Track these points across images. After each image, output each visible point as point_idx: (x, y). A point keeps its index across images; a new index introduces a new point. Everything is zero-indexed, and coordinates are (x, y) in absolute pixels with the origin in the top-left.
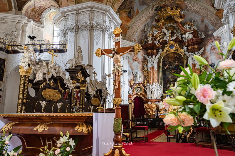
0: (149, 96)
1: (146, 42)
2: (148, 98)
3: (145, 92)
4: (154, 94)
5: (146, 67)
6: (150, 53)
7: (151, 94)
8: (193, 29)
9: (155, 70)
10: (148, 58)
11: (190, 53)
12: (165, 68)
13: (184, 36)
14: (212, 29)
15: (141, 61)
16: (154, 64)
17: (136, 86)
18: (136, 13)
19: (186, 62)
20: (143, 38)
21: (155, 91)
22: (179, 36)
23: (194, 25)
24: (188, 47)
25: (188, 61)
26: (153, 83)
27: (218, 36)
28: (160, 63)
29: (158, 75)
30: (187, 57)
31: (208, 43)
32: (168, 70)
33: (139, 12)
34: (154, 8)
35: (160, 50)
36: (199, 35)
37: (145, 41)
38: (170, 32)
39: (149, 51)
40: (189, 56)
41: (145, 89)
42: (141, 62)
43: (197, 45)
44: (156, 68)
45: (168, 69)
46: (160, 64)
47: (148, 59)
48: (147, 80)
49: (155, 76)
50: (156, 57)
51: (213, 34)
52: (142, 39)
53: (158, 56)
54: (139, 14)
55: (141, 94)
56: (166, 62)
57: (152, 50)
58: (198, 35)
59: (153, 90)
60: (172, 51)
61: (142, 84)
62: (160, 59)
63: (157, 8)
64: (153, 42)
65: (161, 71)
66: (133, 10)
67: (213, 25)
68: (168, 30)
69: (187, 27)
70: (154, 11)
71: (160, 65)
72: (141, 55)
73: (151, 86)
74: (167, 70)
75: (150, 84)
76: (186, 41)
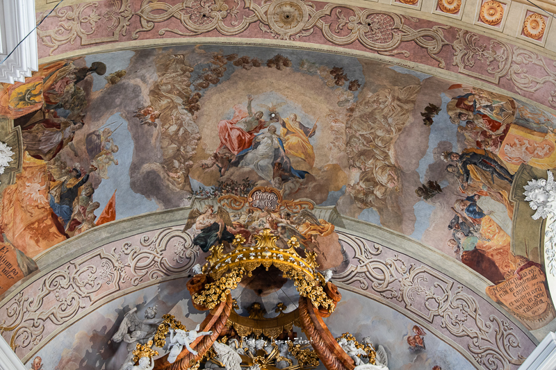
18: (99, 213)
33: (119, 218)
34: (196, 230)
54: (113, 228)
63: (208, 230)
66: (90, 196)
70: (189, 242)
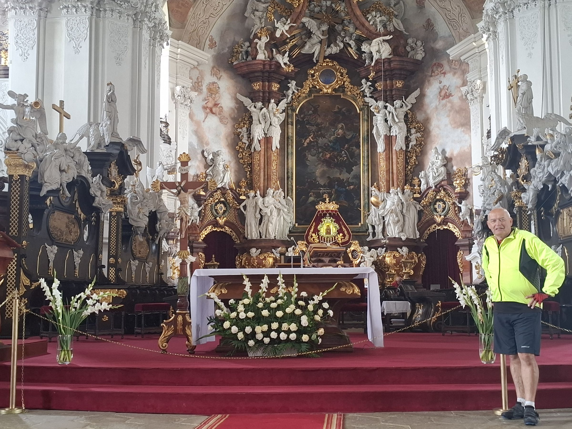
0: (254, 230)
1: (247, 52)
2: (249, 237)
3: (242, 218)
4: (271, 225)
5: (245, 136)
6: (259, 91)
7: (260, 224)
8: (392, 30)
9: (274, 149)
10: (253, 109)
11: (381, 104)
12: (306, 144)
13: (365, 47)
14: (447, 35)
15: (230, 115)
16: (273, 128)
17: (212, 195)
19: (366, 129)
20: (237, 39)
21: (273, 214)
22: (350, 46)
23: (396, 16)
24: (376, 82)
25: (372, 127)
26: (266, 188)
27: (462, 58)
28: (290, 126)
29: (282, 164)
30: (371, 115)
31: (431, 76)
32: (313, 151)
35: (293, 85)
36: (408, 49)
37: (245, 48)
38: (325, 28)
39: (257, 86)
40: (378, 112)
41: (242, 209)
42: (229, 119)
43: (400, 79)
44: (276, 143)
45: (314, 146)
46: (290, 131)
47: (255, 109)
48: (246, 178)
49: (274, 166)
50: (277, 105)
51: (448, 51)
52: (235, 43)
53: (283, 104)
55: (227, 223)
56: (308, 123)
57: (267, 84)
58: (405, 48)
59: (268, 211)
60: (327, 90)
61: (231, 189)
62: (290, 112)
64: (272, 58)
65: (292, 153)
67: (450, 22)
68: (319, 21)
69: (378, 20)
71: (290, 134)
72: (229, 97)
73: (261, 199)
74: (310, 150)
75: (258, 192)
76: (373, 64)
